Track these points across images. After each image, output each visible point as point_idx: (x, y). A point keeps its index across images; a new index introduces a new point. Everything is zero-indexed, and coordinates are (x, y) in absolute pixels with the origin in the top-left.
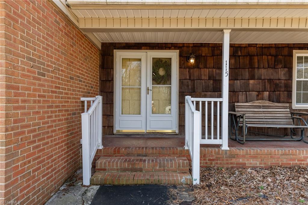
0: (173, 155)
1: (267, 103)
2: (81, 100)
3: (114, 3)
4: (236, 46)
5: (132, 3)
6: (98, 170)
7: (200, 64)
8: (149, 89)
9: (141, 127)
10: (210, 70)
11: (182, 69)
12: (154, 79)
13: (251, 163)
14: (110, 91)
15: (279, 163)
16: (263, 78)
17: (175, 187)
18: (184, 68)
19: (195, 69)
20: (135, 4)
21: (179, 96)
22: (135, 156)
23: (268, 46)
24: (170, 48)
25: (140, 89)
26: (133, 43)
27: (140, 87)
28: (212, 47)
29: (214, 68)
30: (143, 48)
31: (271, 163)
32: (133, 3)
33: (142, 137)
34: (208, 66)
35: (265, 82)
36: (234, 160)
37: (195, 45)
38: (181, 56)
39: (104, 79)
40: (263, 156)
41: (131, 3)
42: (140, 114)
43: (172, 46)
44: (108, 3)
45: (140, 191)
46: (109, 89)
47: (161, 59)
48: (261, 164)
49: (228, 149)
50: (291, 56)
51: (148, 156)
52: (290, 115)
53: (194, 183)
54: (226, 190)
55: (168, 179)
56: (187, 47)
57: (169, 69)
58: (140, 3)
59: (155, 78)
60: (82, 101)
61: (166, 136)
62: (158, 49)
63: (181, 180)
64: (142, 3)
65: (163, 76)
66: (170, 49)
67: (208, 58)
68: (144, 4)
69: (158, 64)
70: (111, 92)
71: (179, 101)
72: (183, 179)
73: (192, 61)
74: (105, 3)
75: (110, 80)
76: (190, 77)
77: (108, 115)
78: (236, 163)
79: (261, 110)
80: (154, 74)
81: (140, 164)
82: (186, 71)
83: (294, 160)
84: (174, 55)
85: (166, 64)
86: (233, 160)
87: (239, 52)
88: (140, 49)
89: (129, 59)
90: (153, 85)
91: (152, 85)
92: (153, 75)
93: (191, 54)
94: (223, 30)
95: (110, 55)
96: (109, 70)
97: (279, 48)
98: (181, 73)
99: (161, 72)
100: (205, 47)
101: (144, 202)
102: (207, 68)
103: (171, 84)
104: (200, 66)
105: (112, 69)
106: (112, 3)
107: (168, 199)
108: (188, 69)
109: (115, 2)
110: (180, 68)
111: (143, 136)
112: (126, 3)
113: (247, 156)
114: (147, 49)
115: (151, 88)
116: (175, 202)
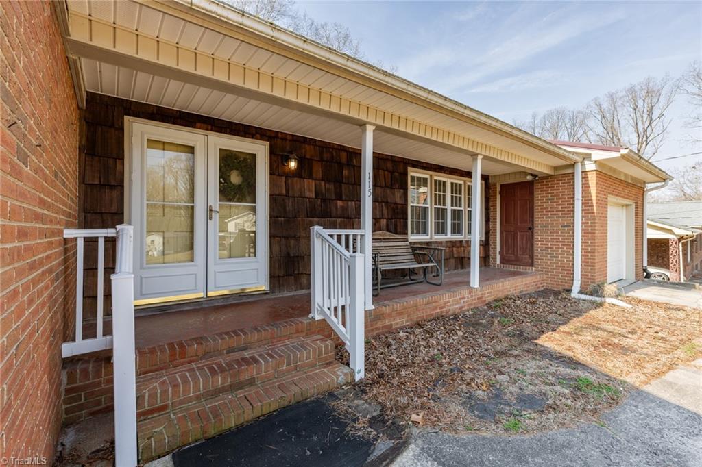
0: (296, 335)
1: (388, 235)
2: (65, 236)
3: (210, 14)
4: (350, 150)
5: (252, 28)
6: (143, 415)
7: (303, 171)
8: (213, 209)
9: (196, 287)
10: (317, 182)
11: (275, 177)
12: (221, 192)
13: (397, 323)
14: (114, 210)
15: (423, 316)
16: (380, 200)
17: (331, 395)
18: (278, 175)
19: (296, 179)
20: (257, 32)
21: (270, 224)
22: (223, 354)
23: (384, 157)
24: (253, 136)
25: (193, 208)
26: (177, 111)
27: (192, 205)
28: (319, 146)
29: (322, 180)
30: (198, 125)
31: (417, 318)
32: (254, 30)
33: (198, 307)
34: (314, 176)
35: (382, 206)
36: (380, 324)
37: (295, 138)
38: (272, 152)
39: (97, 182)
40: (409, 310)
41: (248, 27)
42: (193, 261)
43: (257, 133)
44: (194, 7)
45: (281, 430)
46: (111, 207)
47: (237, 154)
48: (407, 321)
49: (373, 307)
50: (406, 174)
51: (250, 348)
52: (410, 250)
53: (357, 378)
54: (409, 375)
55: (317, 386)
56: (282, 139)
57: (252, 174)
58: (268, 35)
59: (224, 188)
60: (65, 239)
61: (248, 298)
62: (230, 133)
63: (337, 380)
64: (272, 37)
65: (241, 185)
66: (253, 138)
67: (314, 163)
68: (275, 42)
69: (229, 161)
70: (116, 213)
71: (270, 233)
72: (339, 375)
73: (293, 164)
74: (188, 3)
75: (114, 186)
76: (287, 191)
77: (109, 268)
78: (383, 327)
79: (382, 244)
80: (223, 181)
81: (249, 369)
82: (281, 182)
83: (436, 309)
84: (260, 150)
85: (246, 164)
86: (378, 324)
87: (355, 161)
88: (192, 127)
89: (164, 143)
90: (221, 203)
91: (218, 203)
92: (220, 182)
93: (291, 152)
94: (365, 125)
95: (112, 126)
96: (111, 161)
97: (395, 161)
98: (273, 184)
99: (235, 178)
100: (309, 144)
101: (308, 453)
102: (312, 179)
103: (255, 203)
104: (303, 175)
105: (119, 159)
106: (207, 10)
107: (346, 425)
108: (283, 178)
109: (213, 13)
110: (271, 174)
111: (199, 305)
112: (239, 25)
113: (394, 314)
114: (207, 130)
115: (216, 207)
116: (360, 425)
